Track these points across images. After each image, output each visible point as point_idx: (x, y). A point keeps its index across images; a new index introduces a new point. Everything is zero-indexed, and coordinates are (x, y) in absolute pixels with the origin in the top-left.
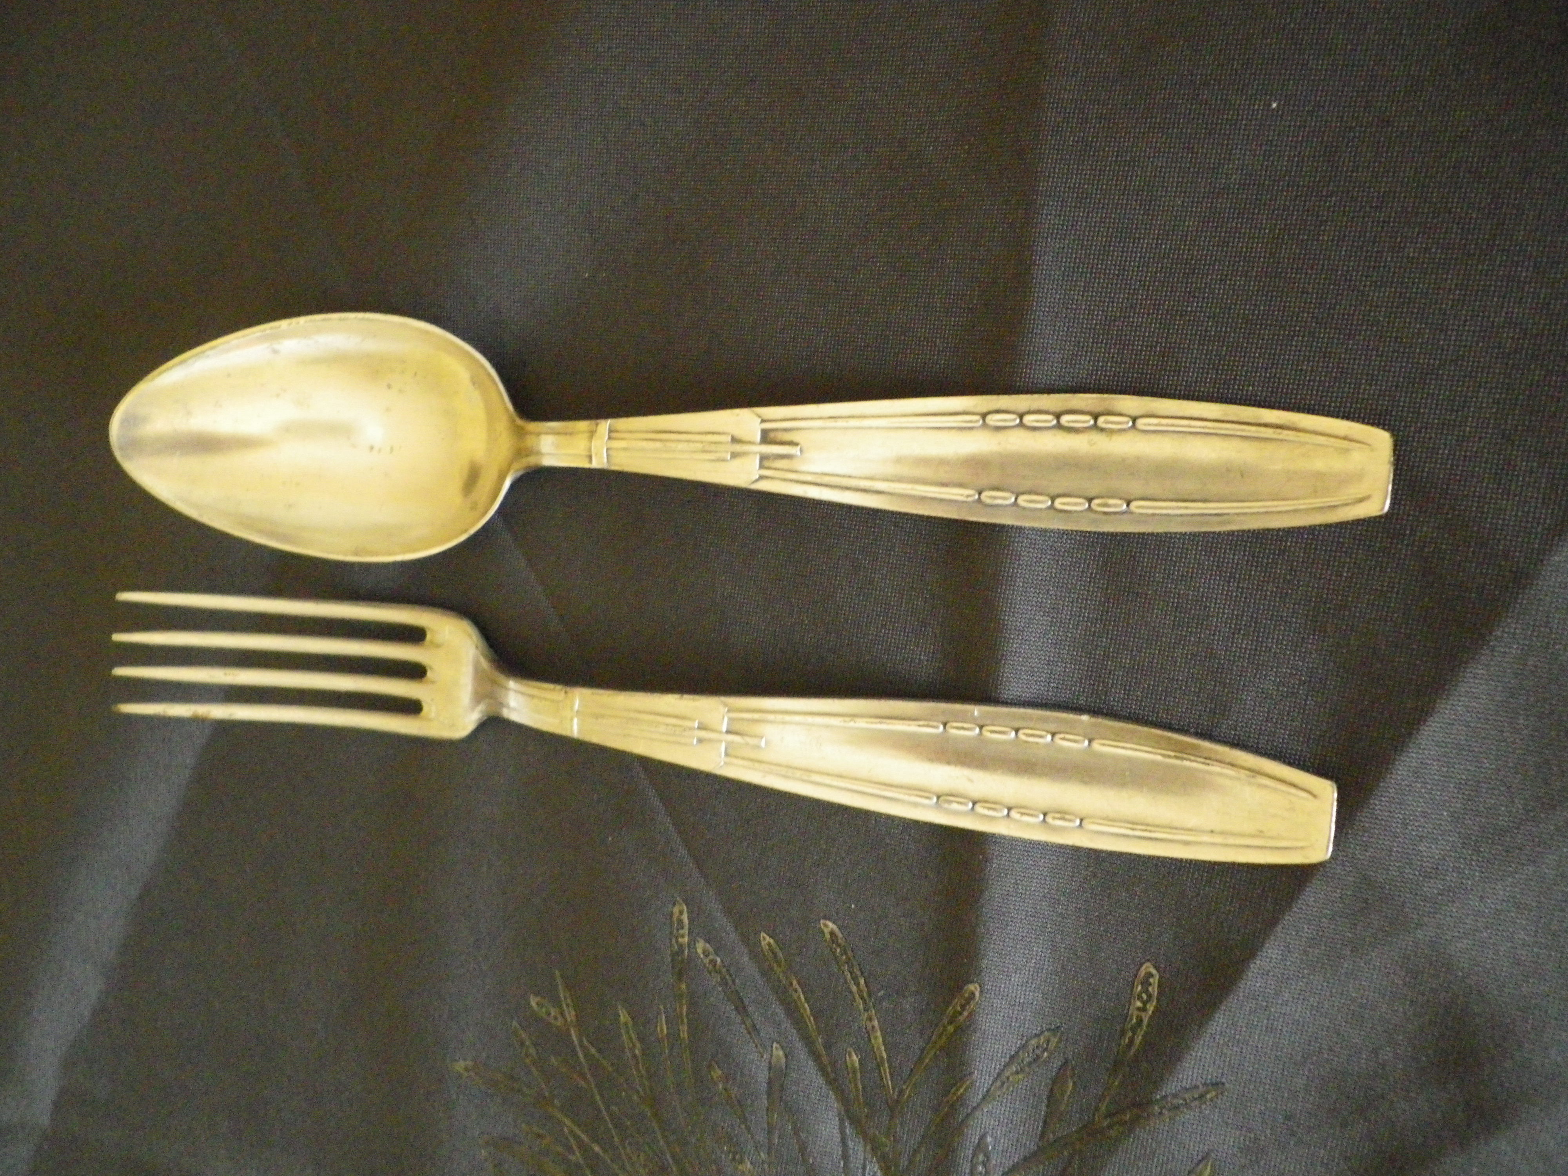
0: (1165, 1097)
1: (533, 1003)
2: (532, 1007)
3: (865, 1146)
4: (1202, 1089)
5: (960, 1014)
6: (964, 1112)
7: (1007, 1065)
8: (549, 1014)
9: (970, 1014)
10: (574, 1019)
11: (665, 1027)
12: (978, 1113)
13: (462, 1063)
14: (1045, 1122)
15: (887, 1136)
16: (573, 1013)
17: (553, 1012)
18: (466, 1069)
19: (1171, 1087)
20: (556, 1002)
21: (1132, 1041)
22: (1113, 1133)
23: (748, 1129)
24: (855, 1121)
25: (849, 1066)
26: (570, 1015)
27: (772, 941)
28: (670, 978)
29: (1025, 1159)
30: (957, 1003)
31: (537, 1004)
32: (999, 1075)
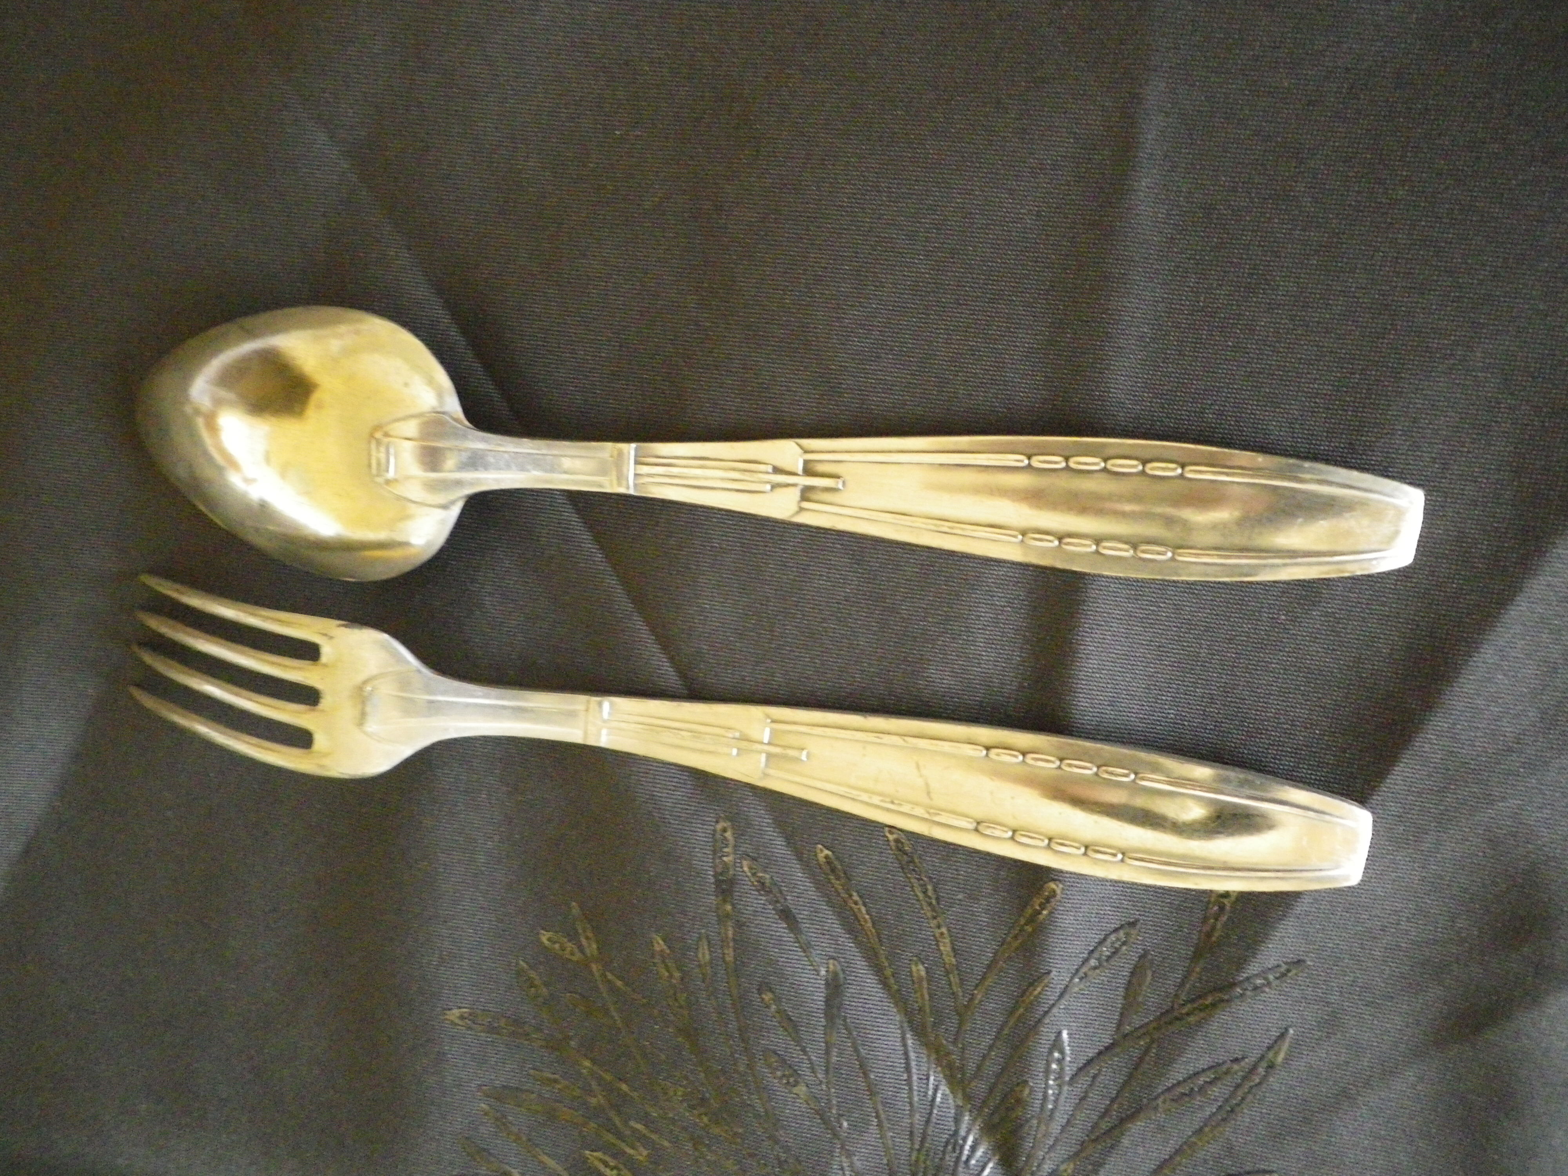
0: (1248, 979)
1: (544, 939)
2: (542, 943)
3: (929, 1056)
4: (1284, 968)
5: (1040, 913)
6: (1042, 1010)
7: (1086, 961)
8: (563, 949)
9: (1051, 913)
10: (595, 952)
11: (707, 952)
12: (1055, 1010)
13: (456, 1012)
14: (1122, 1014)
15: (955, 1042)
16: (594, 946)
17: (569, 946)
18: (462, 1017)
19: (1253, 968)
20: (573, 936)
21: (1213, 928)
22: (1192, 1019)
23: (804, 1050)
24: (920, 1032)
25: (915, 974)
26: (592, 948)
27: (829, 853)
28: (712, 900)
29: (1100, 1053)
30: (1036, 903)
31: (549, 940)
32: (1077, 970)
